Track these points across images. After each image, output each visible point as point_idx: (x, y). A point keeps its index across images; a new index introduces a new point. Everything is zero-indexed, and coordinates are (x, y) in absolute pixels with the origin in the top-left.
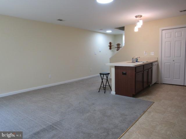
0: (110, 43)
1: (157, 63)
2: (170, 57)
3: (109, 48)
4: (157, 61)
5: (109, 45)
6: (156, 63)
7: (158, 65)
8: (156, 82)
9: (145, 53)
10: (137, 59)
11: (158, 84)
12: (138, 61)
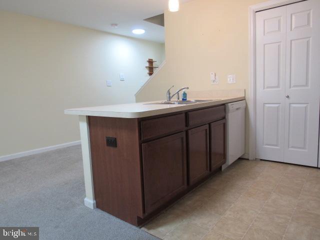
0: (151, 62)
1: (245, 105)
2: (278, 87)
3: (147, 71)
4: (243, 99)
5: (148, 65)
6: (241, 104)
7: (246, 109)
8: (244, 155)
9: (213, 79)
10: (185, 94)
11: (248, 159)
12: (188, 99)
